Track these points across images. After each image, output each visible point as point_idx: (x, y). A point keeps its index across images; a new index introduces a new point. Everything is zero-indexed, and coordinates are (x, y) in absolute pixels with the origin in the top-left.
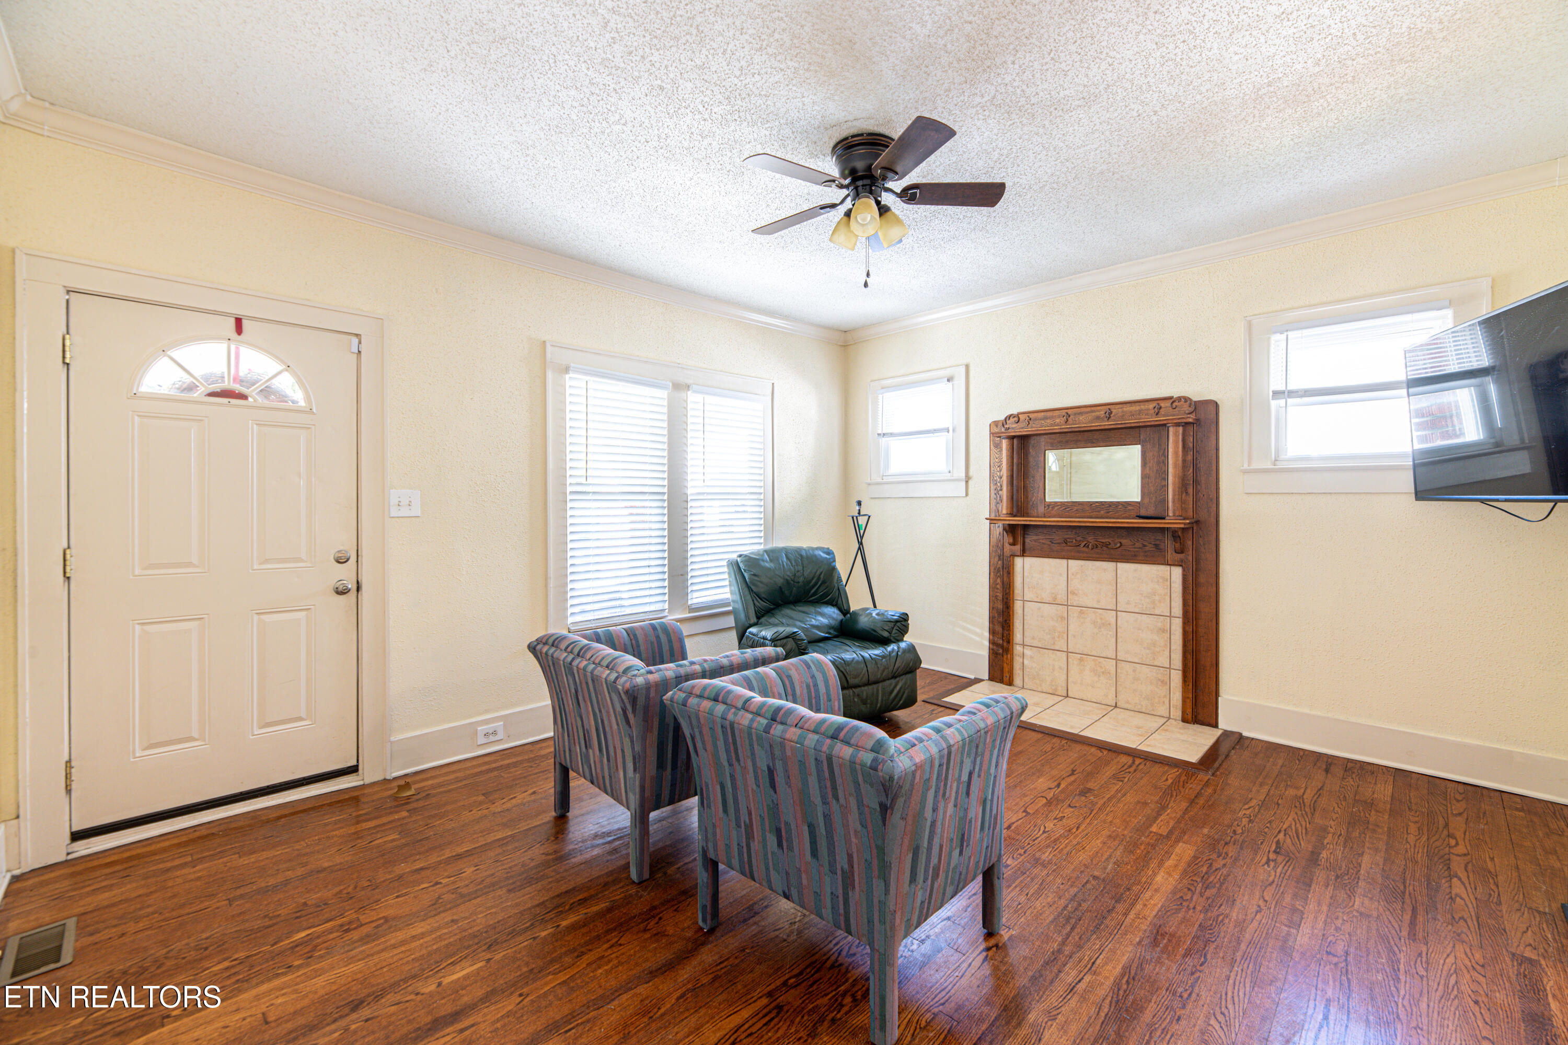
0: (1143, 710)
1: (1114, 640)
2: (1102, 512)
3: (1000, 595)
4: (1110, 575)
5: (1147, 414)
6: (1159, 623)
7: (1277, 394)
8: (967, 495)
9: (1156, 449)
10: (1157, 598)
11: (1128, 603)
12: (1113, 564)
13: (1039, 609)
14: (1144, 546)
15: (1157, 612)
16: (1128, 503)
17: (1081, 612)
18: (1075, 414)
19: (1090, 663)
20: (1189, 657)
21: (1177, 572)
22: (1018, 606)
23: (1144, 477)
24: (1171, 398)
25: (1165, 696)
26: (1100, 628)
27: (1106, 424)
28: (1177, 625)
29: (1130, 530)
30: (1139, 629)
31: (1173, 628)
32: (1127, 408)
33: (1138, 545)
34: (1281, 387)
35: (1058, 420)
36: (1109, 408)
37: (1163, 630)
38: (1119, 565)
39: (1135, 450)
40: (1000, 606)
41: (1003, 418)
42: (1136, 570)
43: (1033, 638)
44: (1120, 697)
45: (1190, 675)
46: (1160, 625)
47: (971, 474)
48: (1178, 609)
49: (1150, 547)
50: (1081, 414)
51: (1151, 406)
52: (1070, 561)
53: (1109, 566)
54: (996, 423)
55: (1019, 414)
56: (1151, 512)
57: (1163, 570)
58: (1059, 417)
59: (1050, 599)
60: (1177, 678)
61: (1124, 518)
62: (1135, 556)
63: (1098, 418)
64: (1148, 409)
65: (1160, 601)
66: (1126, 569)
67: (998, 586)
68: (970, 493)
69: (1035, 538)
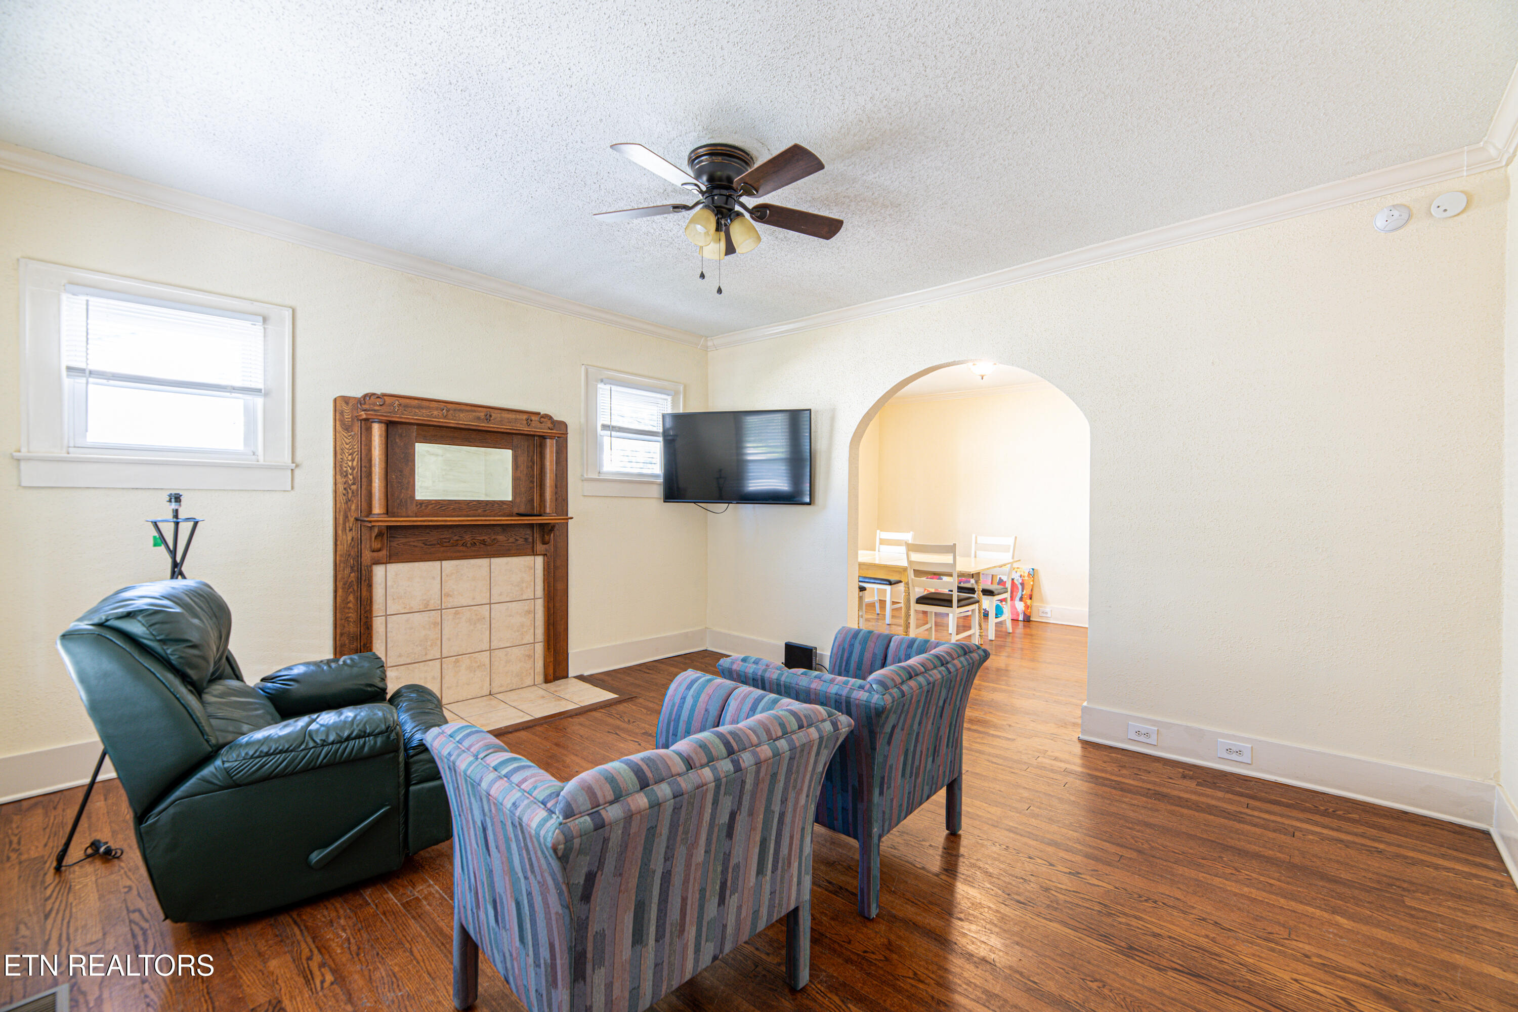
0: (514, 687)
1: (488, 632)
2: (480, 511)
3: (353, 616)
4: (485, 572)
5: (521, 424)
6: (526, 606)
7: (605, 427)
8: (293, 488)
9: (526, 455)
10: (524, 585)
11: (501, 594)
12: (487, 560)
13: (407, 621)
14: (517, 540)
15: (525, 597)
16: (503, 502)
17: (456, 613)
18: (455, 410)
19: (466, 661)
20: (551, 627)
21: (539, 560)
22: (378, 624)
23: (515, 479)
24: (539, 414)
25: (531, 668)
26: (475, 624)
27: (483, 425)
28: (540, 605)
29: (505, 528)
30: (510, 616)
31: (536, 608)
32: (506, 415)
33: (511, 540)
34: (608, 423)
35: (435, 413)
36: (489, 411)
37: (529, 612)
38: (493, 560)
39: (508, 454)
40: (352, 628)
41: (359, 395)
42: (507, 563)
43: (400, 656)
44: (493, 685)
45: (552, 643)
46: (526, 608)
47: (298, 459)
48: (540, 592)
49: (521, 541)
50: (461, 411)
51: (525, 417)
52: (444, 562)
53: (484, 562)
54: (346, 400)
55: (384, 395)
56: (522, 510)
57: (527, 560)
58: (437, 409)
59: (422, 608)
60: (540, 648)
61: (499, 516)
62: (509, 550)
63: (479, 418)
64: (522, 420)
65: (527, 588)
66: (499, 563)
67: (350, 605)
68: (296, 485)
69: (404, 540)
